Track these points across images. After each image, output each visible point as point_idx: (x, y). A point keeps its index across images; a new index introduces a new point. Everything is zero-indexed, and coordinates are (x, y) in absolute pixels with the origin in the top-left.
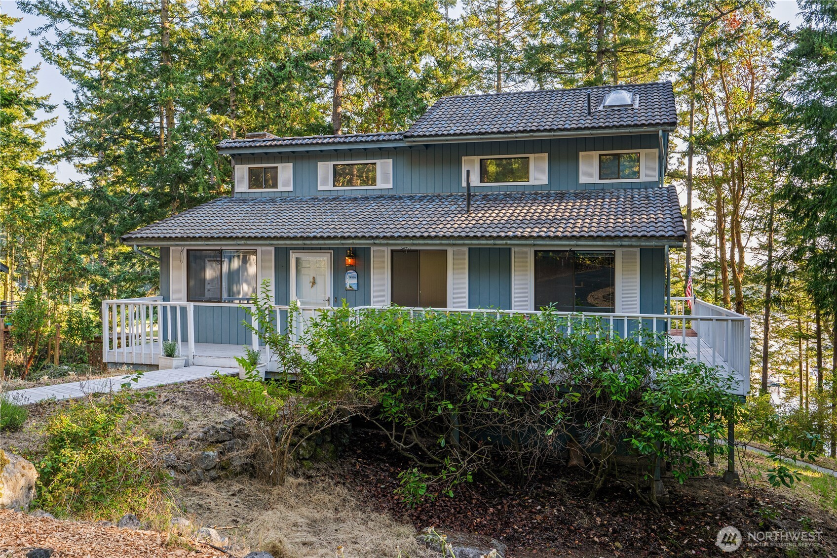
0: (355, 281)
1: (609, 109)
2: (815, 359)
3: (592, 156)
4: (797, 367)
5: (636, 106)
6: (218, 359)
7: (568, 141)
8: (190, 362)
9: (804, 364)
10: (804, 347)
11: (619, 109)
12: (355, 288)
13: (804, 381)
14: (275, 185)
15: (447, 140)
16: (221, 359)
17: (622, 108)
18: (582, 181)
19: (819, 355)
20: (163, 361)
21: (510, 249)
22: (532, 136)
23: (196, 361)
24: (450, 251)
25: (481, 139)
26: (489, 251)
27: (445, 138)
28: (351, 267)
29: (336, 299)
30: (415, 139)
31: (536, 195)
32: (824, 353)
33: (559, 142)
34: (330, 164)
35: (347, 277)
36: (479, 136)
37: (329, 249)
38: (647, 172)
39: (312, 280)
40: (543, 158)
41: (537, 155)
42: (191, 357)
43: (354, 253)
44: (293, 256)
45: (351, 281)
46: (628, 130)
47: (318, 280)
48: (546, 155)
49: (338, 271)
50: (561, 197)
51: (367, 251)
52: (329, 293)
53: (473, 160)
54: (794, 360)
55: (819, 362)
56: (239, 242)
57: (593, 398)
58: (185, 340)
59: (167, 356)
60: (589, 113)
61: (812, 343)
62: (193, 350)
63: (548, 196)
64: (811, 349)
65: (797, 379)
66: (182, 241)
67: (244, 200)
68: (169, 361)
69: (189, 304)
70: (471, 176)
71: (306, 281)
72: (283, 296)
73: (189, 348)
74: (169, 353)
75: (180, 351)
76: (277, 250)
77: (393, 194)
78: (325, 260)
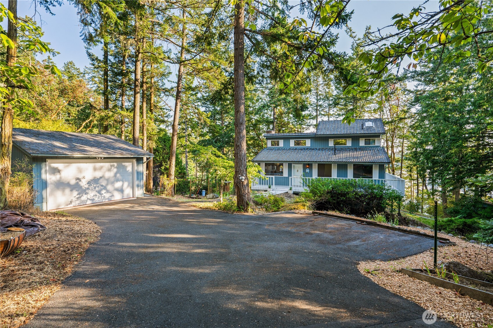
1: (367, 128)
2: (416, 187)
3: (363, 139)
4: (410, 189)
5: (374, 127)
7: (357, 136)
9: (412, 188)
10: (412, 183)
11: (369, 128)
13: (412, 194)
14: (278, 145)
16: (281, 189)
17: (371, 127)
18: (360, 145)
19: (418, 185)
20: (268, 189)
21: (347, 165)
22: (349, 135)
23: (275, 189)
24: (332, 164)
26: (342, 165)
27: (326, 135)
28: (308, 168)
29: (304, 175)
30: (318, 135)
31: (349, 149)
32: (420, 185)
33: (354, 136)
34: (293, 140)
36: (335, 135)
37: (302, 163)
41: (349, 139)
43: (308, 165)
44: (293, 165)
45: (308, 171)
46: (373, 134)
47: (299, 170)
48: (351, 139)
49: (304, 168)
50: (356, 150)
51: (312, 165)
52: (302, 173)
53: (332, 140)
54: (409, 187)
55: (418, 188)
56: (282, 162)
57: (373, 196)
58: (272, 184)
60: (362, 129)
61: (416, 182)
63: (352, 149)
64: (415, 184)
65: (410, 194)
66: (266, 161)
67: (271, 149)
68: (270, 189)
69: (274, 177)
70: (331, 144)
71: (296, 170)
72: (290, 174)
73: (274, 187)
74: (270, 187)
75: (272, 187)
76: (289, 164)
77: (310, 148)
78: (301, 166)
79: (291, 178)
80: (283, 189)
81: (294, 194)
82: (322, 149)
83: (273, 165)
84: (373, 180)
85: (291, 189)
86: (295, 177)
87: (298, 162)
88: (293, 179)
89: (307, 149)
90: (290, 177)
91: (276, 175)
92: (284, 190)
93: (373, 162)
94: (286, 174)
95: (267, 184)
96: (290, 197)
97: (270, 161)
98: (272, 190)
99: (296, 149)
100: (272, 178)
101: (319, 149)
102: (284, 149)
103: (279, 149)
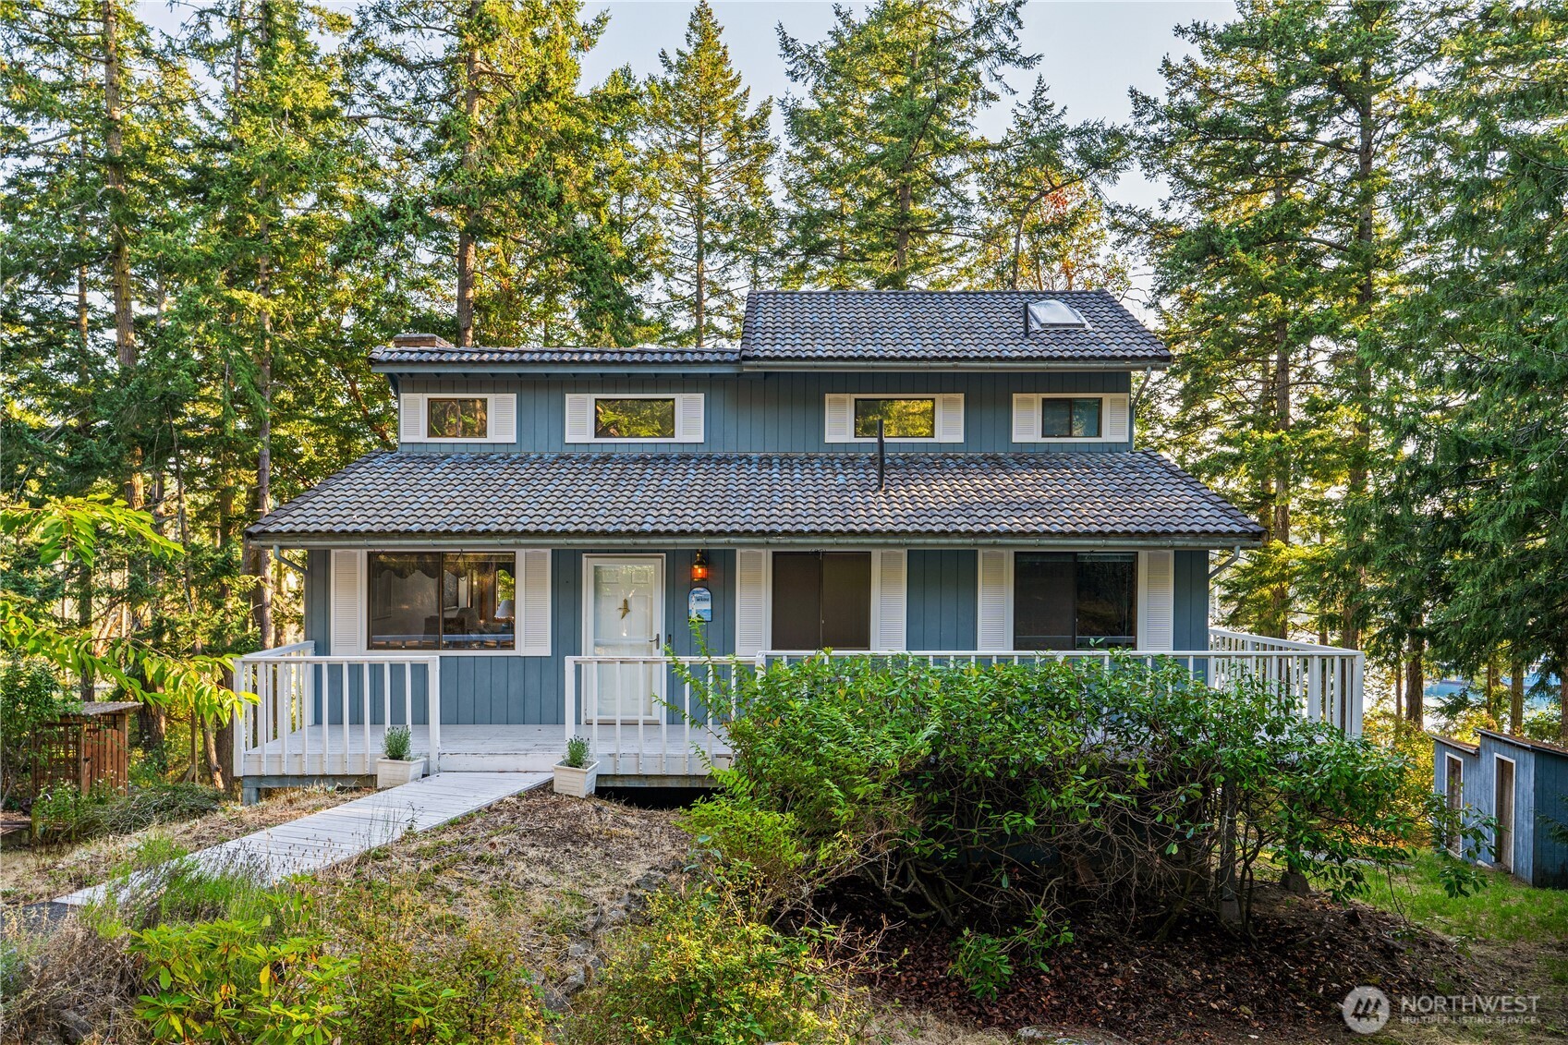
0: (707, 606)
1: (1052, 329)
3: (1030, 402)
5: (1088, 327)
6: (491, 758)
7: (994, 377)
8: (433, 767)
11: (1065, 330)
12: (707, 617)
14: (478, 431)
15: (815, 367)
16: (497, 758)
17: (1071, 329)
18: (1016, 439)
20: (386, 770)
21: (975, 552)
22: (955, 367)
23: (444, 763)
24: (876, 555)
25: (873, 367)
26: (941, 555)
27: (813, 363)
28: (703, 583)
29: (669, 639)
30: (760, 363)
33: (981, 377)
34: (589, 398)
35: (693, 599)
36: (871, 363)
37: (658, 551)
38: (1114, 429)
39: (621, 604)
40: (957, 401)
41: (947, 396)
42: (434, 757)
43: (706, 558)
44: (588, 564)
45: (699, 606)
46: (1103, 364)
47: (632, 606)
48: (961, 396)
49: (676, 589)
50: (997, 463)
51: (728, 557)
52: (659, 627)
53: (844, 401)
56: (503, 541)
58: (422, 719)
59: (391, 758)
60: (1026, 335)
62: (438, 745)
63: (977, 459)
66: (379, 538)
67: (424, 458)
68: (401, 768)
69: (432, 659)
70: (839, 425)
71: (611, 608)
72: (567, 635)
73: (431, 740)
74: (397, 752)
75: (415, 746)
76: (557, 554)
77: (704, 451)
78: (651, 570)
79: (578, 668)
80: (510, 762)
81: (601, 792)
82: (787, 462)
83: (434, 565)
84: (1141, 660)
85: (576, 759)
86: (603, 654)
87: (631, 544)
88: (591, 675)
89: (685, 458)
90: (569, 661)
91: (457, 645)
92: (523, 763)
93: (1140, 534)
94: (533, 638)
95: (377, 720)
96: (573, 836)
97: (408, 534)
98: (415, 768)
99: (607, 459)
100: (421, 671)
101: (766, 462)
102: (523, 459)
103: (482, 458)
